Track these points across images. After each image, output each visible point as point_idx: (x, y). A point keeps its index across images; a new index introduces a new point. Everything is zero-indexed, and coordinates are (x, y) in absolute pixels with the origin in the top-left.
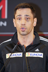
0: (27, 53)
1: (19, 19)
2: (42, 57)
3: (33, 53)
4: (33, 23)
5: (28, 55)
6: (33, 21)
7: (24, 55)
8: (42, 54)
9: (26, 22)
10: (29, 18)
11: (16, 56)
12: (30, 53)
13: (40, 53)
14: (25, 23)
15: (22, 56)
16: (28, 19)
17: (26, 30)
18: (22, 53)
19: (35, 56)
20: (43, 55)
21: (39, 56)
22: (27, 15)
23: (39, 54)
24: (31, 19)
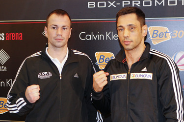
0: (131, 74)
1: (122, 30)
2: (151, 79)
3: (139, 74)
4: (142, 32)
5: (134, 76)
6: (142, 30)
7: (128, 76)
8: (151, 74)
9: (131, 33)
10: (134, 28)
11: (119, 79)
12: (135, 74)
13: (148, 74)
14: (129, 34)
15: (126, 79)
16: (132, 28)
17: (132, 44)
18: (126, 74)
19: (141, 78)
20: (152, 76)
21: (146, 78)
22: (130, 25)
23: (146, 75)
24: (137, 29)
